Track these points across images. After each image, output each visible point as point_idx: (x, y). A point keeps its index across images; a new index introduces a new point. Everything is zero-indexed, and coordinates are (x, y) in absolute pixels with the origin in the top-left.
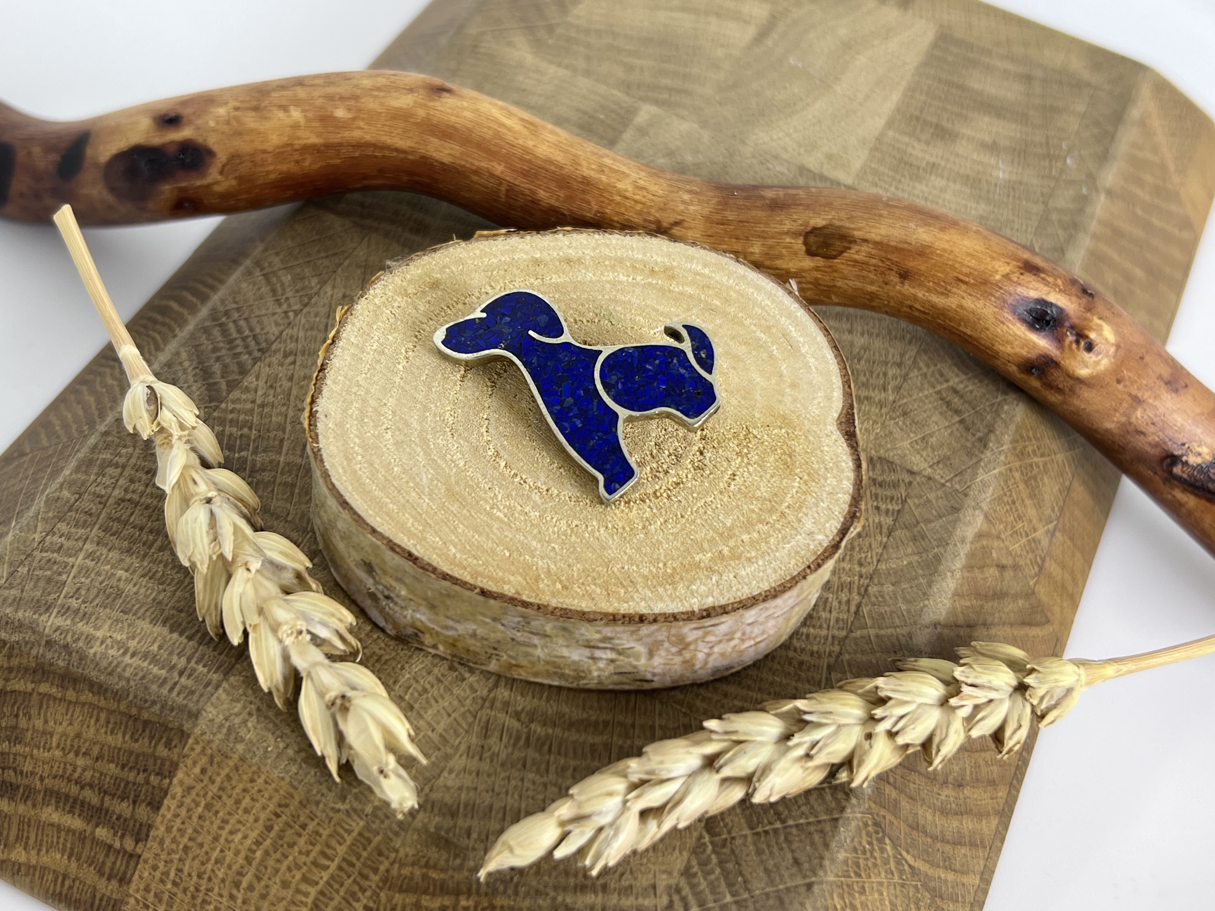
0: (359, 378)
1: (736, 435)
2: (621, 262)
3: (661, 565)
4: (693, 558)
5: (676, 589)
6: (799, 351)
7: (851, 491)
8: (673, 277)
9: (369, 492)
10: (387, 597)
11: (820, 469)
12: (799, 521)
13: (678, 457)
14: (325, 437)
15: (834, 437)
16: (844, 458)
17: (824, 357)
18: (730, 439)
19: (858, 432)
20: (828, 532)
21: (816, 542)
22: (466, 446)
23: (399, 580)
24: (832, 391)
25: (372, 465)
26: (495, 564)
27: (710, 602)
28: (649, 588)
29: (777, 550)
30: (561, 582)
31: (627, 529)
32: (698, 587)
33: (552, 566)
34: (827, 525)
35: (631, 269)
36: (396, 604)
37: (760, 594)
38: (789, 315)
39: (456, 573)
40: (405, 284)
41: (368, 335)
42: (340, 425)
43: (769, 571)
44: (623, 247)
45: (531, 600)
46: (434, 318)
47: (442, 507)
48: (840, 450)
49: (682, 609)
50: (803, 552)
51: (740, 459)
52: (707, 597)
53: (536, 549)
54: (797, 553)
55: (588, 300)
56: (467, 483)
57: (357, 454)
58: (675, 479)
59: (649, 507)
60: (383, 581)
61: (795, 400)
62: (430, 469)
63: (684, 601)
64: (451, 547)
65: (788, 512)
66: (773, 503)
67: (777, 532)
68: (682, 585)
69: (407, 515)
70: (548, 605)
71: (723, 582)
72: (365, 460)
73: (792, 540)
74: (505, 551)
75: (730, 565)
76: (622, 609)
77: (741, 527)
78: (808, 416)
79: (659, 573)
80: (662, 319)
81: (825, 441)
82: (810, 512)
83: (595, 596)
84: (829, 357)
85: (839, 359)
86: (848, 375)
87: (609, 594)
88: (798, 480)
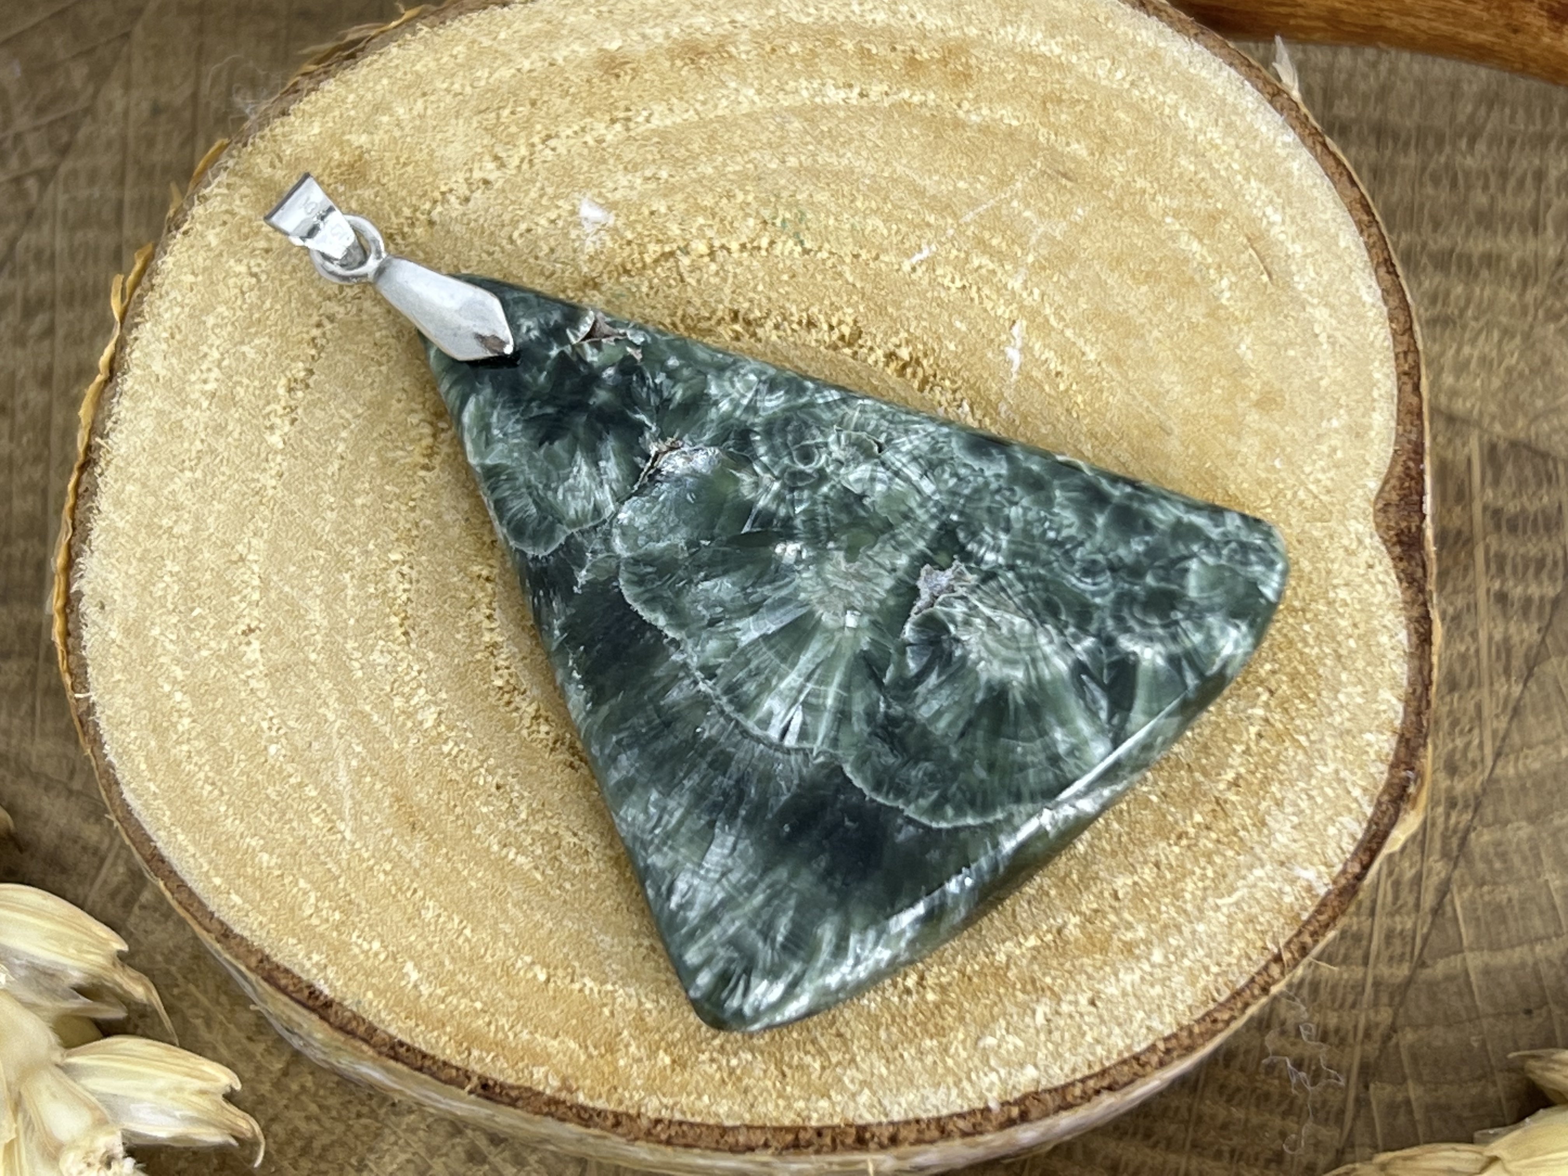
0: (177, 484)
2: (831, 43)
3: (911, 982)
4: (990, 954)
5: (946, 1050)
6: (1288, 286)
7: (1398, 723)
8: (965, 77)
11: (1320, 659)
12: (1261, 824)
14: (102, 668)
15: (1365, 556)
16: (1390, 619)
19: (1428, 529)
20: (1331, 851)
21: (1300, 886)
22: (440, 666)
24: (1371, 407)
26: (511, 1007)
27: (1027, 1079)
28: (880, 1051)
29: (1199, 920)
32: (1002, 1039)
34: (1332, 831)
35: (855, 64)
37: (1153, 1048)
38: (1270, 172)
39: (422, 1038)
41: (195, 348)
42: (137, 629)
43: (1178, 980)
45: (600, 1104)
47: (386, 852)
48: (1378, 596)
49: (958, 1105)
50: (1265, 918)
52: (1022, 1065)
54: (1251, 920)
55: (743, 177)
57: (181, 713)
61: (1271, 446)
62: (355, 741)
63: (965, 1084)
64: (409, 966)
65: (1234, 798)
66: (1198, 775)
67: (1203, 862)
68: (961, 1036)
69: (302, 883)
70: (639, 1115)
71: (1062, 1023)
72: (199, 728)
73: (1240, 883)
74: (537, 968)
75: (1082, 970)
76: (815, 1116)
77: (1114, 853)
78: (1302, 494)
79: (906, 1004)
80: (931, 219)
81: (1343, 570)
82: (1291, 796)
83: (752, 1082)
84: (1368, 299)
85: (1394, 301)
86: (1417, 351)
87: (784, 1075)
88: (1265, 697)
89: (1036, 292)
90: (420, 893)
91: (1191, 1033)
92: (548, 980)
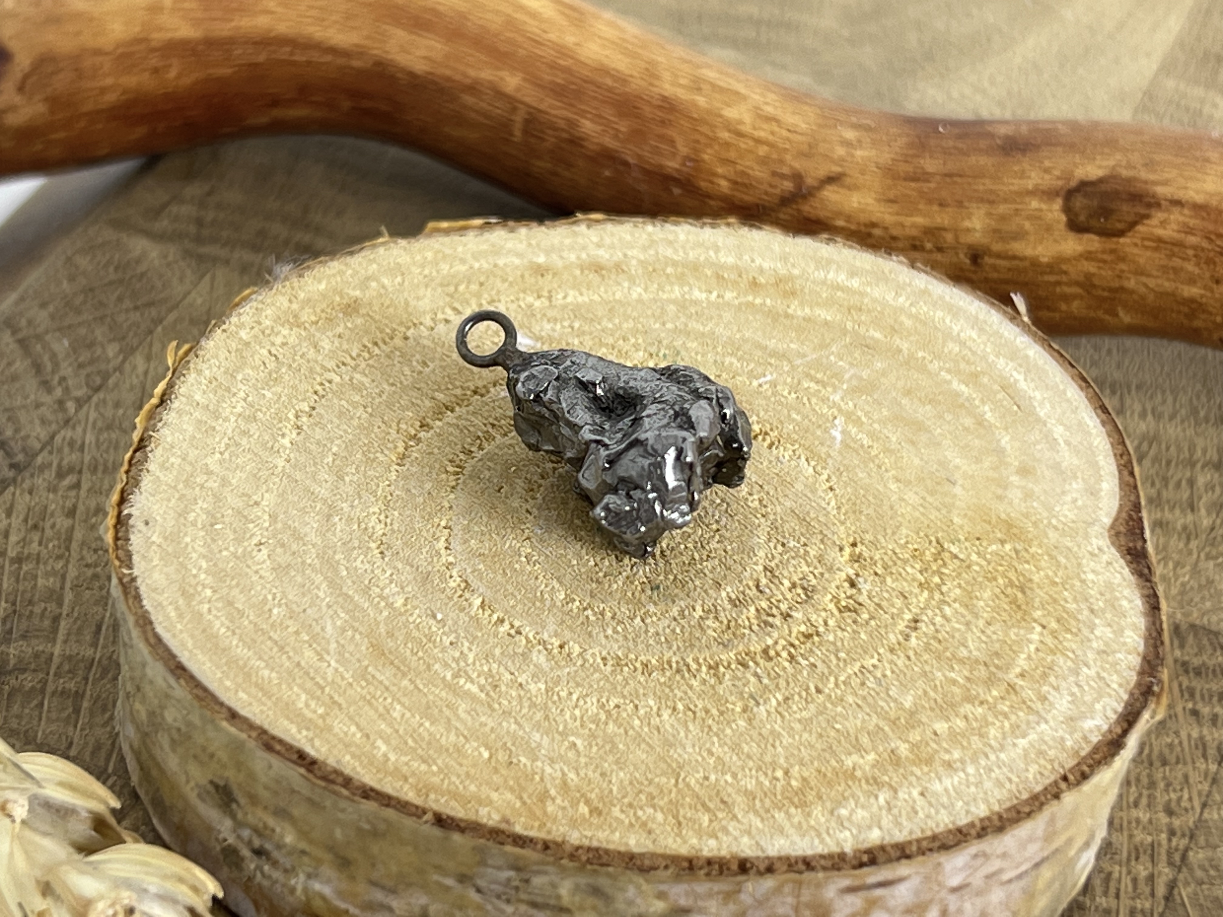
0: (209, 460)
1: (917, 554)
2: (695, 270)
3: (779, 774)
4: (840, 761)
5: (809, 815)
6: (1033, 413)
7: (1141, 648)
8: (792, 293)
9: (224, 650)
10: (259, 852)
11: (1079, 610)
12: (1043, 699)
13: (809, 592)
14: (144, 557)
15: (1105, 558)
16: (1126, 592)
17: (1080, 424)
18: (905, 561)
19: (1150, 547)
21: (1078, 735)
22: (407, 574)
23: (281, 813)
24: (1100, 479)
25: (231, 603)
26: (462, 771)
27: (874, 837)
28: (756, 813)
29: (1002, 748)
30: (587, 802)
31: (714, 712)
32: (853, 811)
33: (572, 775)
34: (1098, 706)
35: (713, 281)
36: (275, 864)
37: (972, 825)
38: (1014, 355)
39: (389, 787)
40: (295, 306)
41: (228, 390)
42: (173, 538)
43: (988, 785)
44: (700, 245)
45: (532, 834)
46: (348, 360)
47: (363, 675)
48: (1118, 579)
49: (820, 849)
50: (1052, 753)
51: (926, 594)
52: (870, 828)
53: (539, 745)
54: (1041, 753)
55: (635, 332)
56: (408, 635)
57: (204, 586)
58: (803, 628)
59: (756, 675)
60: (250, 818)
61: (1028, 495)
62: (339, 611)
63: (825, 835)
64: (379, 743)
65: (1022, 683)
66: (993, 669)
67: (1001, 718)
68: (820, 808)
69: (296, 689)
70: (563, 842)
71: (899, 804)
72: (217, 596)
73: (1031, 731)
74: (482, 749)
75: (912, 773)
76: (706, 849)
77: (932, 709)
78: (1054, 522)
79: (775, 787)
80: (773, 361)
81: (1088, 564)
82: (1064, 684)
83: (654, 826)
84: (1091, 424)
85: (1110, 427)
86: (1129, 454)
87: (680, 824)
88: (1038, 629)
89: (851, 404)
90: (389, 700)
91: (1000, 817)
92: (491, 757)
